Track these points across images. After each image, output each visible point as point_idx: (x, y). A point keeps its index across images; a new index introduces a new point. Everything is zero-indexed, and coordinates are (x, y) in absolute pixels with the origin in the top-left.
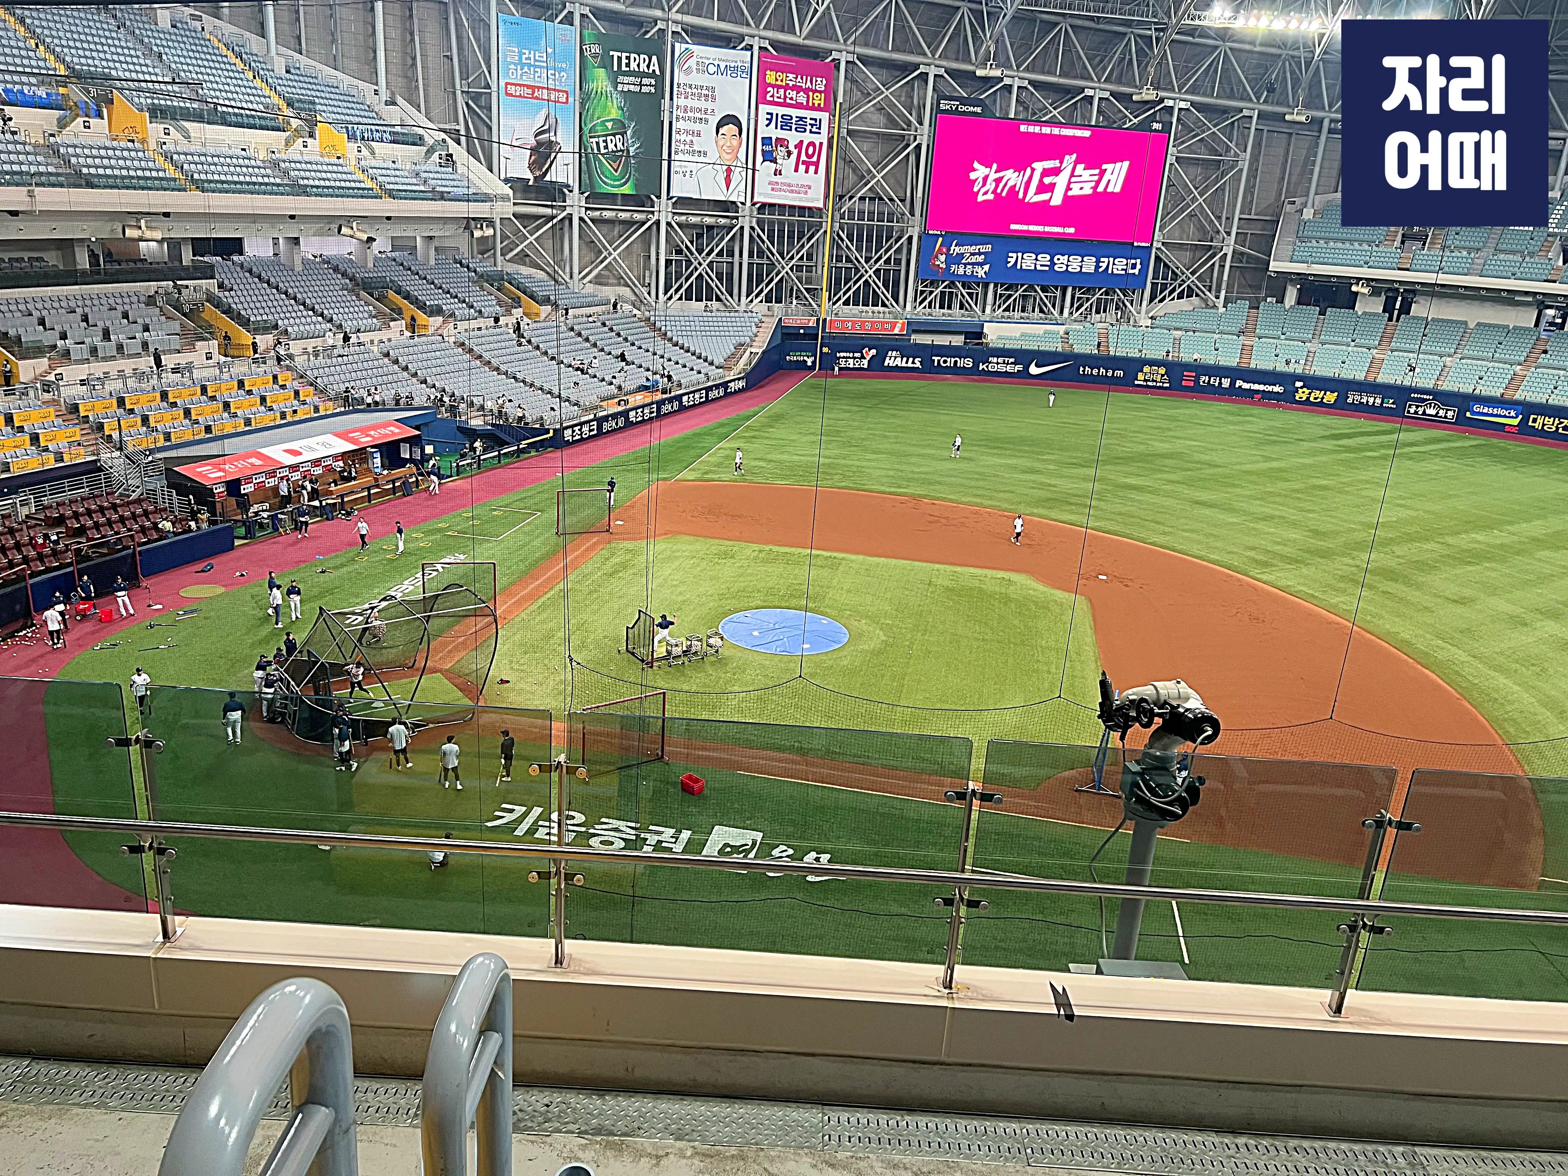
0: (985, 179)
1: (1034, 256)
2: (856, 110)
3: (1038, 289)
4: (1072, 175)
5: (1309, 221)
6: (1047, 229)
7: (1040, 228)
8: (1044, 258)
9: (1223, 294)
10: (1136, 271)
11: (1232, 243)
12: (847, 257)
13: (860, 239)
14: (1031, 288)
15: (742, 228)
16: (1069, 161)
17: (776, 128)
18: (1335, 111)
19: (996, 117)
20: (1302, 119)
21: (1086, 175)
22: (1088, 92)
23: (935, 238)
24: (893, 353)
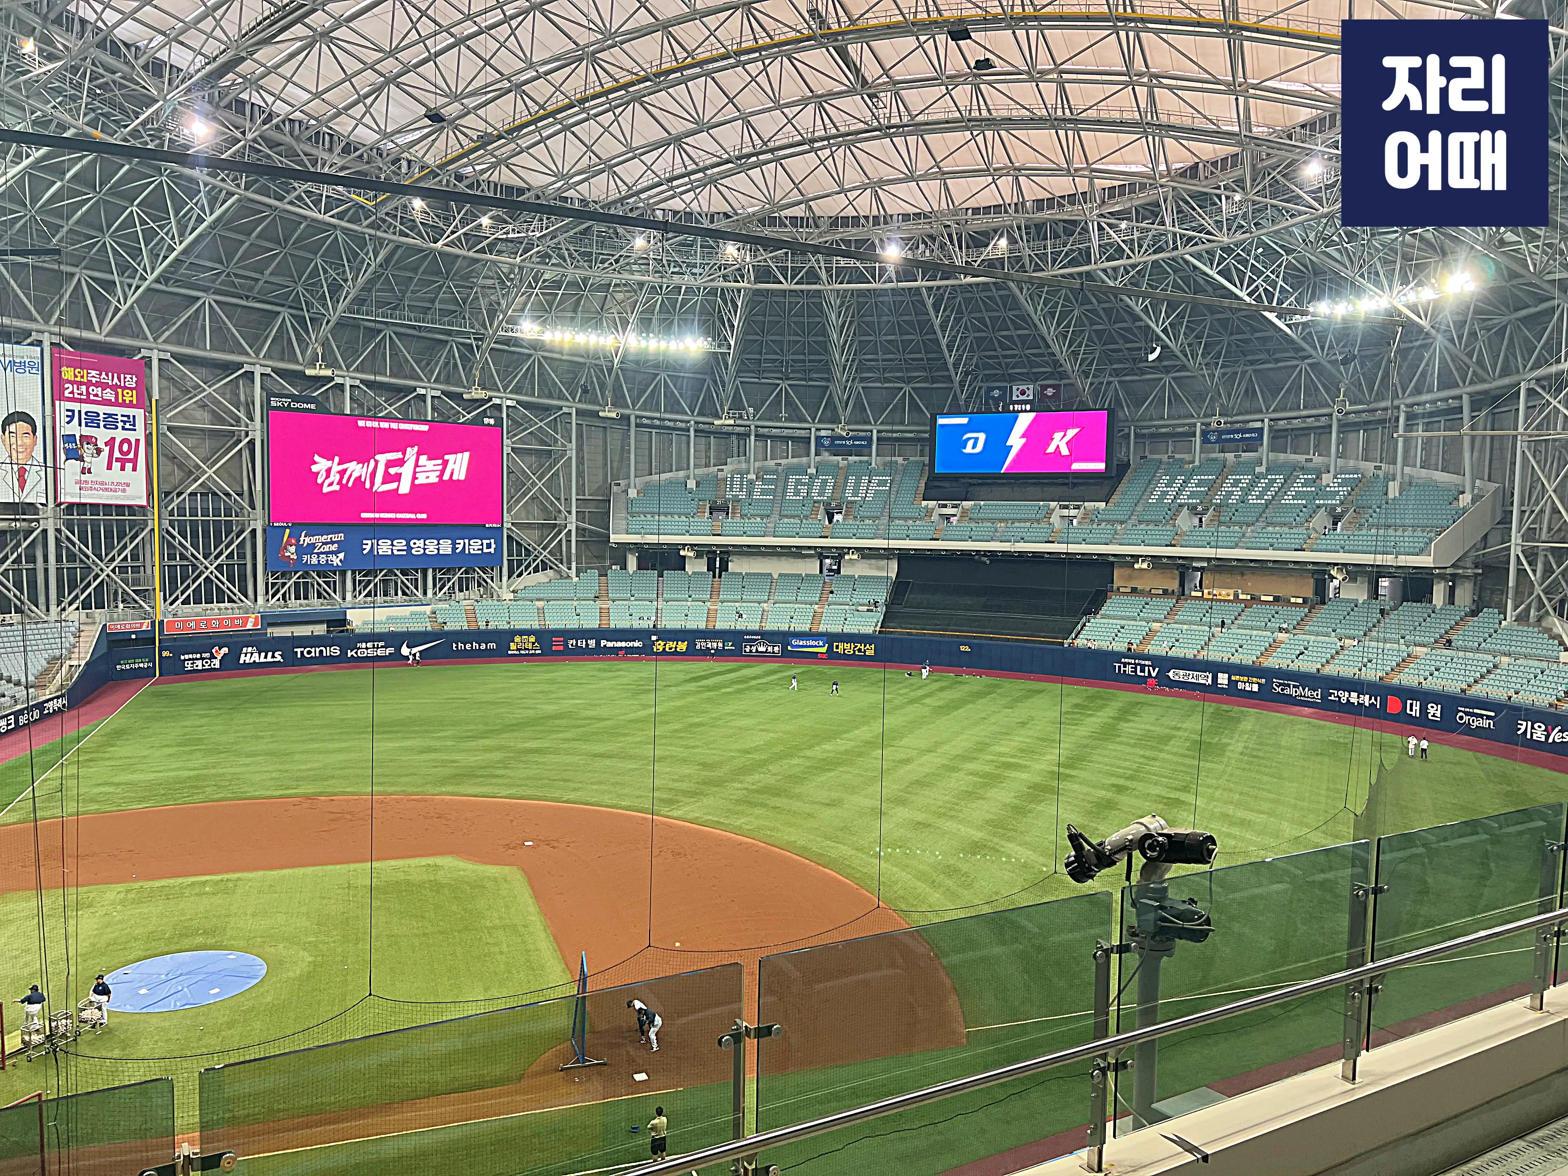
0: (328, 471)
1: (389, 542)
2: (176, 407)
3: (398, 573)
4: (417, 465)
5: (635, 499)
6: (399, 516)
7: (392, 515)
8: (400, 544)
9: (574, 565)
10: (492, 550)
11: (574, 520)
12: (181, 554)
13: (195, 535)
14: (391, 572)
15: (45, 531)
16: (412, 452)
17: (80, 425)
18: (639, 410)
19: (331, 413)
20: (614, 415)
21: (430, 465)
22: (419, 391)
23: (282, 530)
24: (250, 649)
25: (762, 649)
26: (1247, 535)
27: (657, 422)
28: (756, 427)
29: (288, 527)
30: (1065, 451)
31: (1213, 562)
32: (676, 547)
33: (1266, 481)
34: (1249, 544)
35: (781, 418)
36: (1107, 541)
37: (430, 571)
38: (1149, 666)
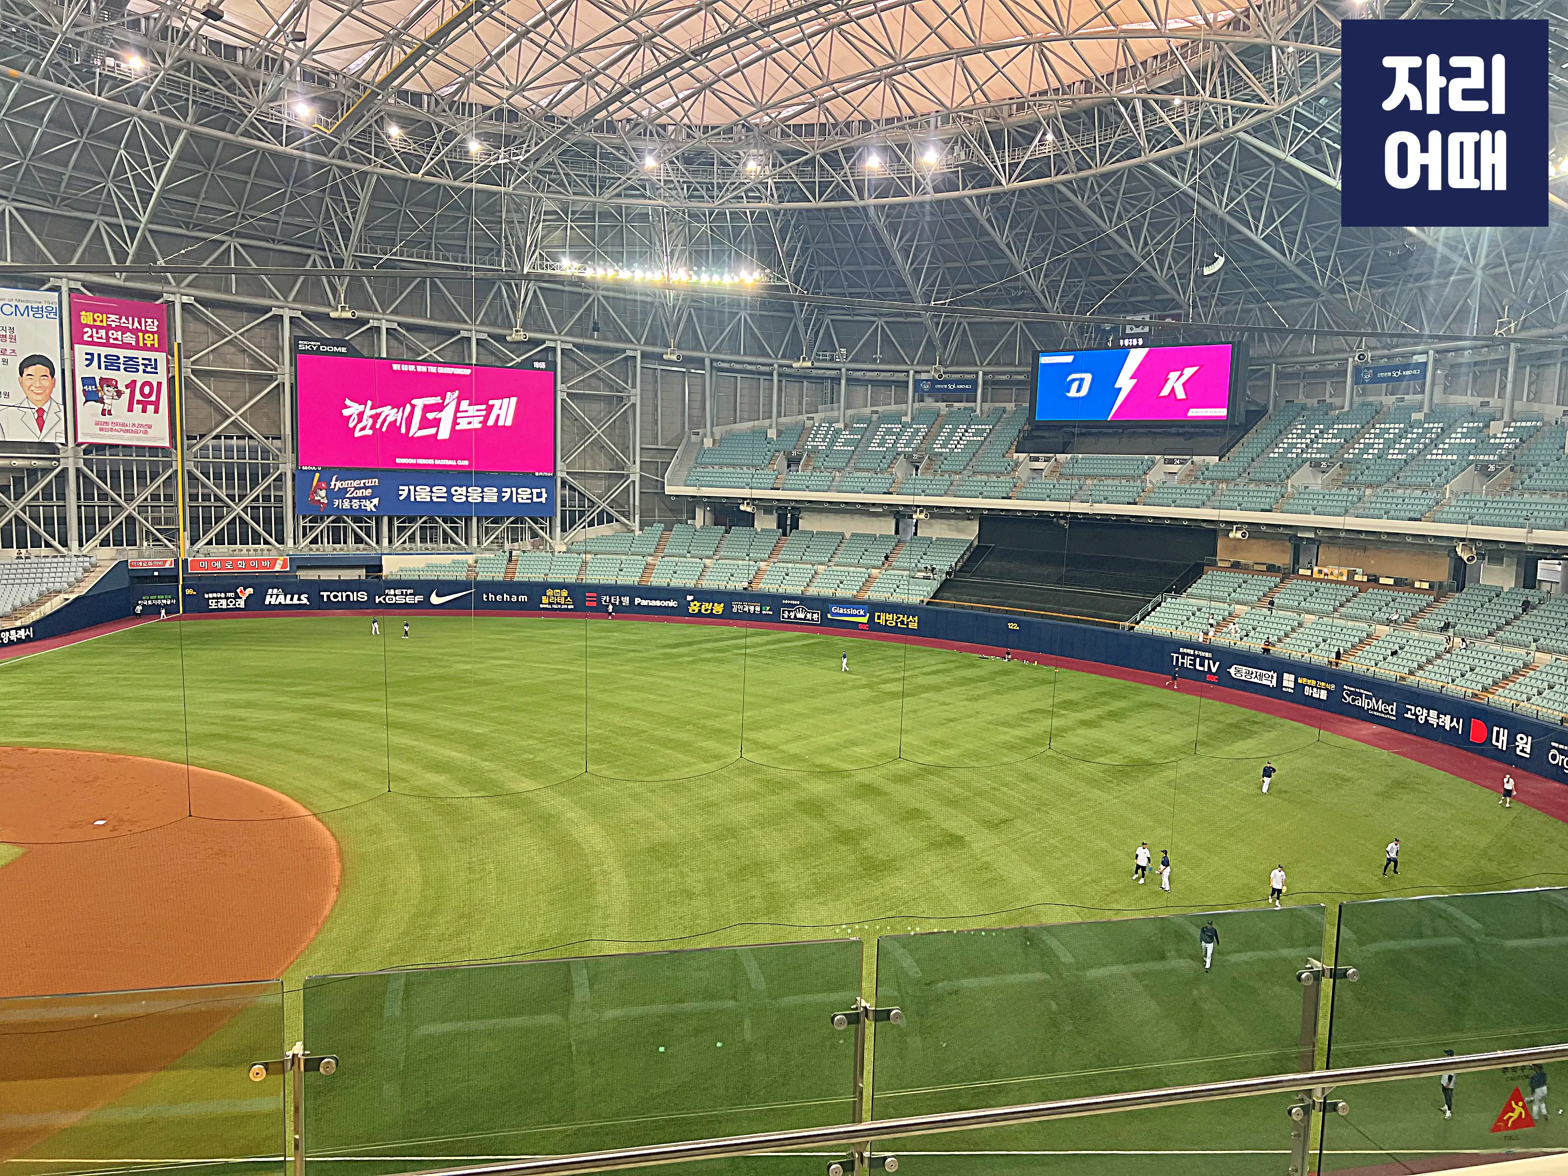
0: (361, 415)
1: (428, 489)
3: (440, 521)
4: (457, 410)
5: (709, 449)
6: (437, 462)
7: (430, 462)
8: (440, 491)
9: (637, 517)
10: (543, 500)
11: (638, 470)
12: (215, 495)
13: (230, 477)
14: (432, 519)
15: (65, 470)
16: (451, 397)
17: (100, 368)
18: (714, 352)
19: (364, 357)
20: (674, 358)
21: (472, 410)
22: (464, 334)
23: (312, 473)
24: (275, 591)
25: (801, 615)
26: (1366, 499)
27: (737, 366)
28: (848, 370)
29: (317, 471)
30: (1181, 394)
31: (1320, 533)
32: (736, 502)
33: (1420, 430)
34: (1361, 511)
35: (876, 359)
36: (1200, 503)
37: (475, 520)
38: (1209, 659)
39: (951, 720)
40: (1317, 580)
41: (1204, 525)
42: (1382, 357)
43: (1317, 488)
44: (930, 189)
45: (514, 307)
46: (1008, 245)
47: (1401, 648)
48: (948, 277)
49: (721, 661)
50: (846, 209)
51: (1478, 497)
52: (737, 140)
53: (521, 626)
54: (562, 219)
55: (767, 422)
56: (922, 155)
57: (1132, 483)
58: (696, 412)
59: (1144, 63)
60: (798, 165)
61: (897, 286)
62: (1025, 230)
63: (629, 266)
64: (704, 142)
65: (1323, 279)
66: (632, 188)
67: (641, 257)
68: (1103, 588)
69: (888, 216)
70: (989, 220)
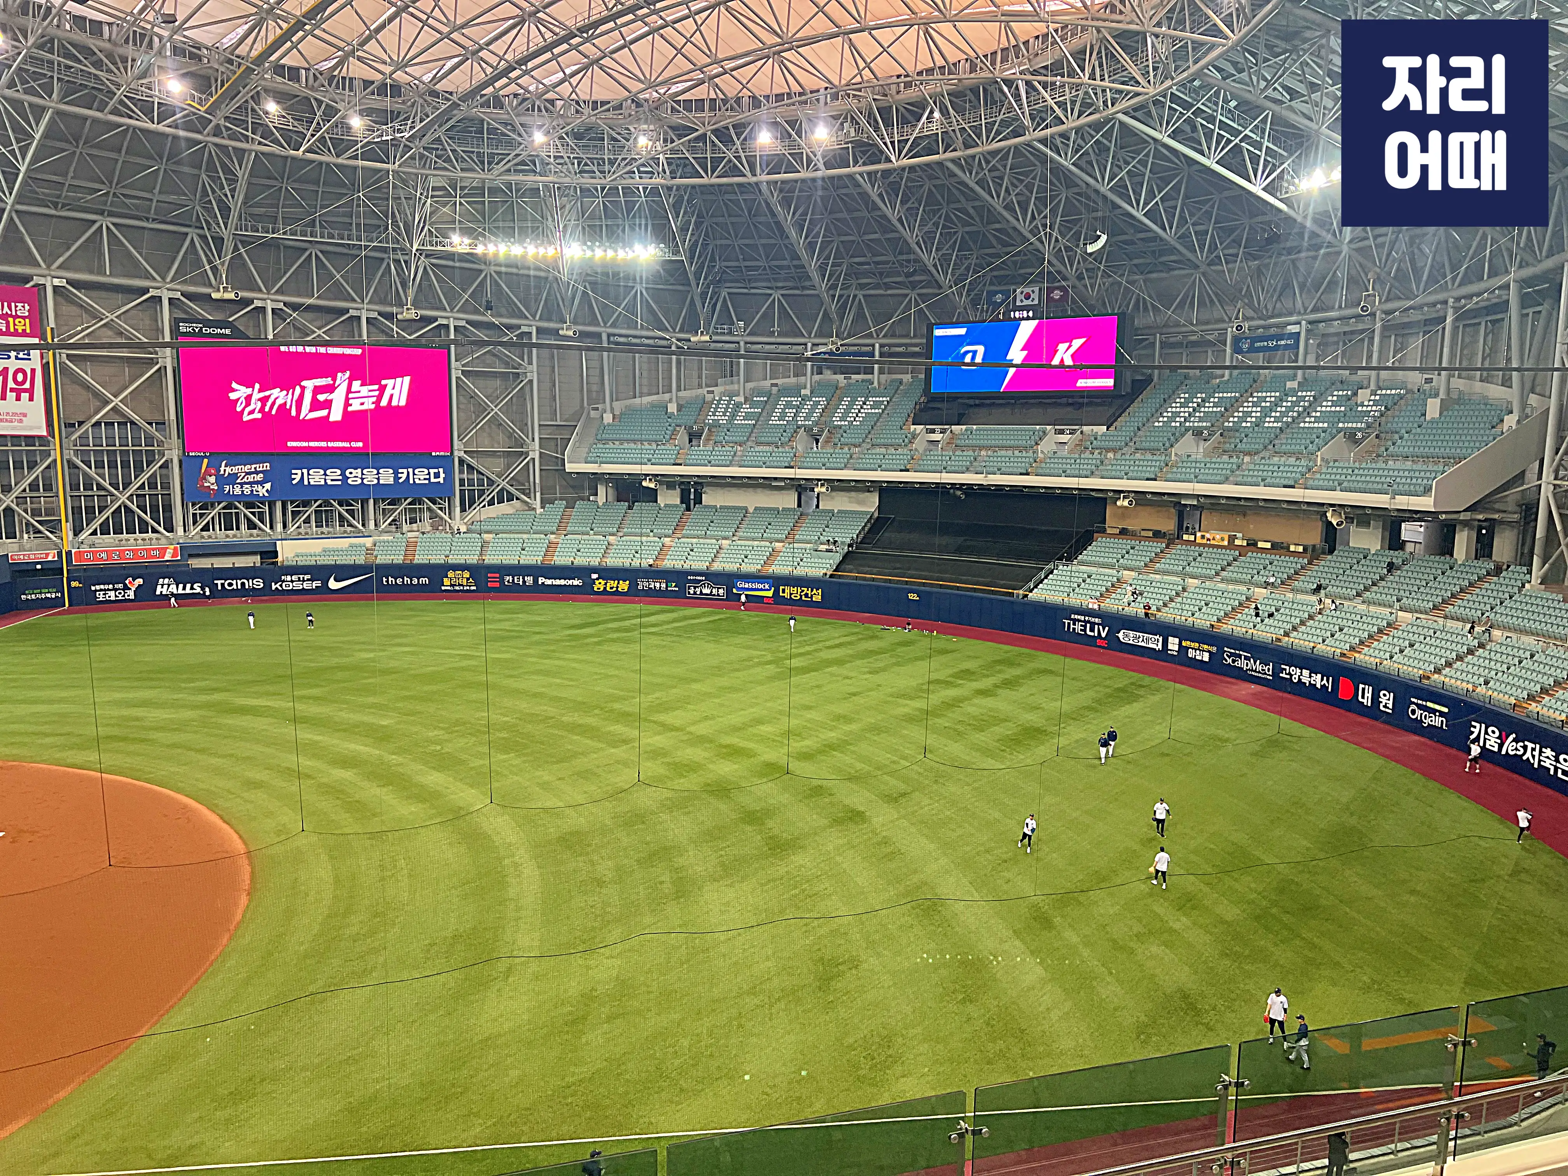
0: (248, 399)
1: (322, 472)
2: (73, 335)
3: (335, 504)
4: (349, 391)
5: (609, 425)
6: (330, 444)
7: (323, 444)
8: (334, 475)
9: (538, 495)
10: (441, 480)
11: (537, 448)
12: (98, 484)
14: (327, 503)
16: (343, 378)
18: (611, 326)
19: (249, 338)
20: (571, 333)
21: (365, 391)
22: (352, 313)
23: (200, 459)
24: (166, 580)
25: (706, 591)
26: (1244, 466)
27: (634, 340)
28: (746, 343)
29: (205, 456)
30: (1070, 364)
31: (1202, 500)
32: (637, 479)
33: (1294, 399)
34: (1239, 479)
35: (774, 332)
36: (1089, 473)
37: (371, 502)
38: (1099, 624)
39: (854, 694)
40: (1200, 545)
41: (1093, 494)
42: (1258, 328)
43: (1200, 457)
44: (821, 165)
45: (404, 285)
46: (900, 220)
47: (1277, 610)
48: (842, 250)
49: (627, 641)
50: (740, 185)
51: (1346, 465)
52: (627, 115)
53: (422, 611)
54: (450, 195)
55: (667, 396)
56: (812, 132)
57: (1024, 454)
58: (595, 388)
59: (1026, 43)
60: (689, 141)
61: (792, 259)
62: (916, 205)
63: (521, 242)
64: (593, 118)
65: (1202, 252)
66: (523, 163)
67: (533, 232)
68: (999, 556)
69: (781, 191)
70: (880, 195)
